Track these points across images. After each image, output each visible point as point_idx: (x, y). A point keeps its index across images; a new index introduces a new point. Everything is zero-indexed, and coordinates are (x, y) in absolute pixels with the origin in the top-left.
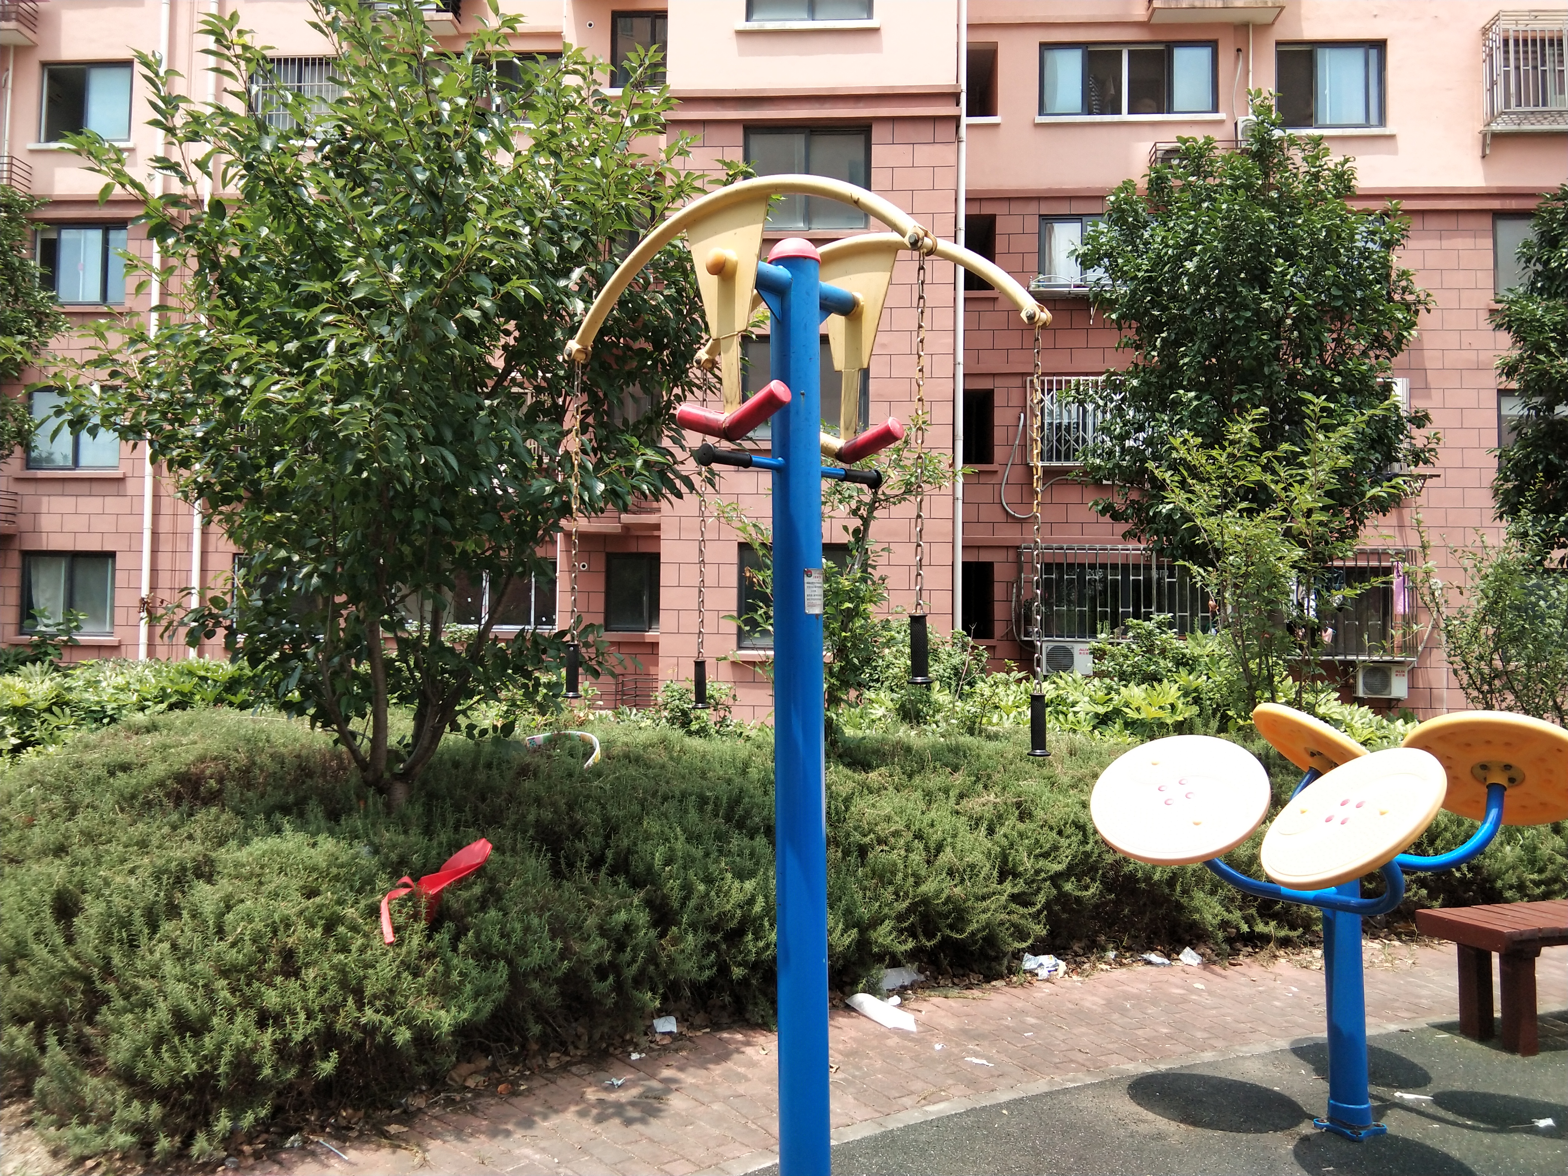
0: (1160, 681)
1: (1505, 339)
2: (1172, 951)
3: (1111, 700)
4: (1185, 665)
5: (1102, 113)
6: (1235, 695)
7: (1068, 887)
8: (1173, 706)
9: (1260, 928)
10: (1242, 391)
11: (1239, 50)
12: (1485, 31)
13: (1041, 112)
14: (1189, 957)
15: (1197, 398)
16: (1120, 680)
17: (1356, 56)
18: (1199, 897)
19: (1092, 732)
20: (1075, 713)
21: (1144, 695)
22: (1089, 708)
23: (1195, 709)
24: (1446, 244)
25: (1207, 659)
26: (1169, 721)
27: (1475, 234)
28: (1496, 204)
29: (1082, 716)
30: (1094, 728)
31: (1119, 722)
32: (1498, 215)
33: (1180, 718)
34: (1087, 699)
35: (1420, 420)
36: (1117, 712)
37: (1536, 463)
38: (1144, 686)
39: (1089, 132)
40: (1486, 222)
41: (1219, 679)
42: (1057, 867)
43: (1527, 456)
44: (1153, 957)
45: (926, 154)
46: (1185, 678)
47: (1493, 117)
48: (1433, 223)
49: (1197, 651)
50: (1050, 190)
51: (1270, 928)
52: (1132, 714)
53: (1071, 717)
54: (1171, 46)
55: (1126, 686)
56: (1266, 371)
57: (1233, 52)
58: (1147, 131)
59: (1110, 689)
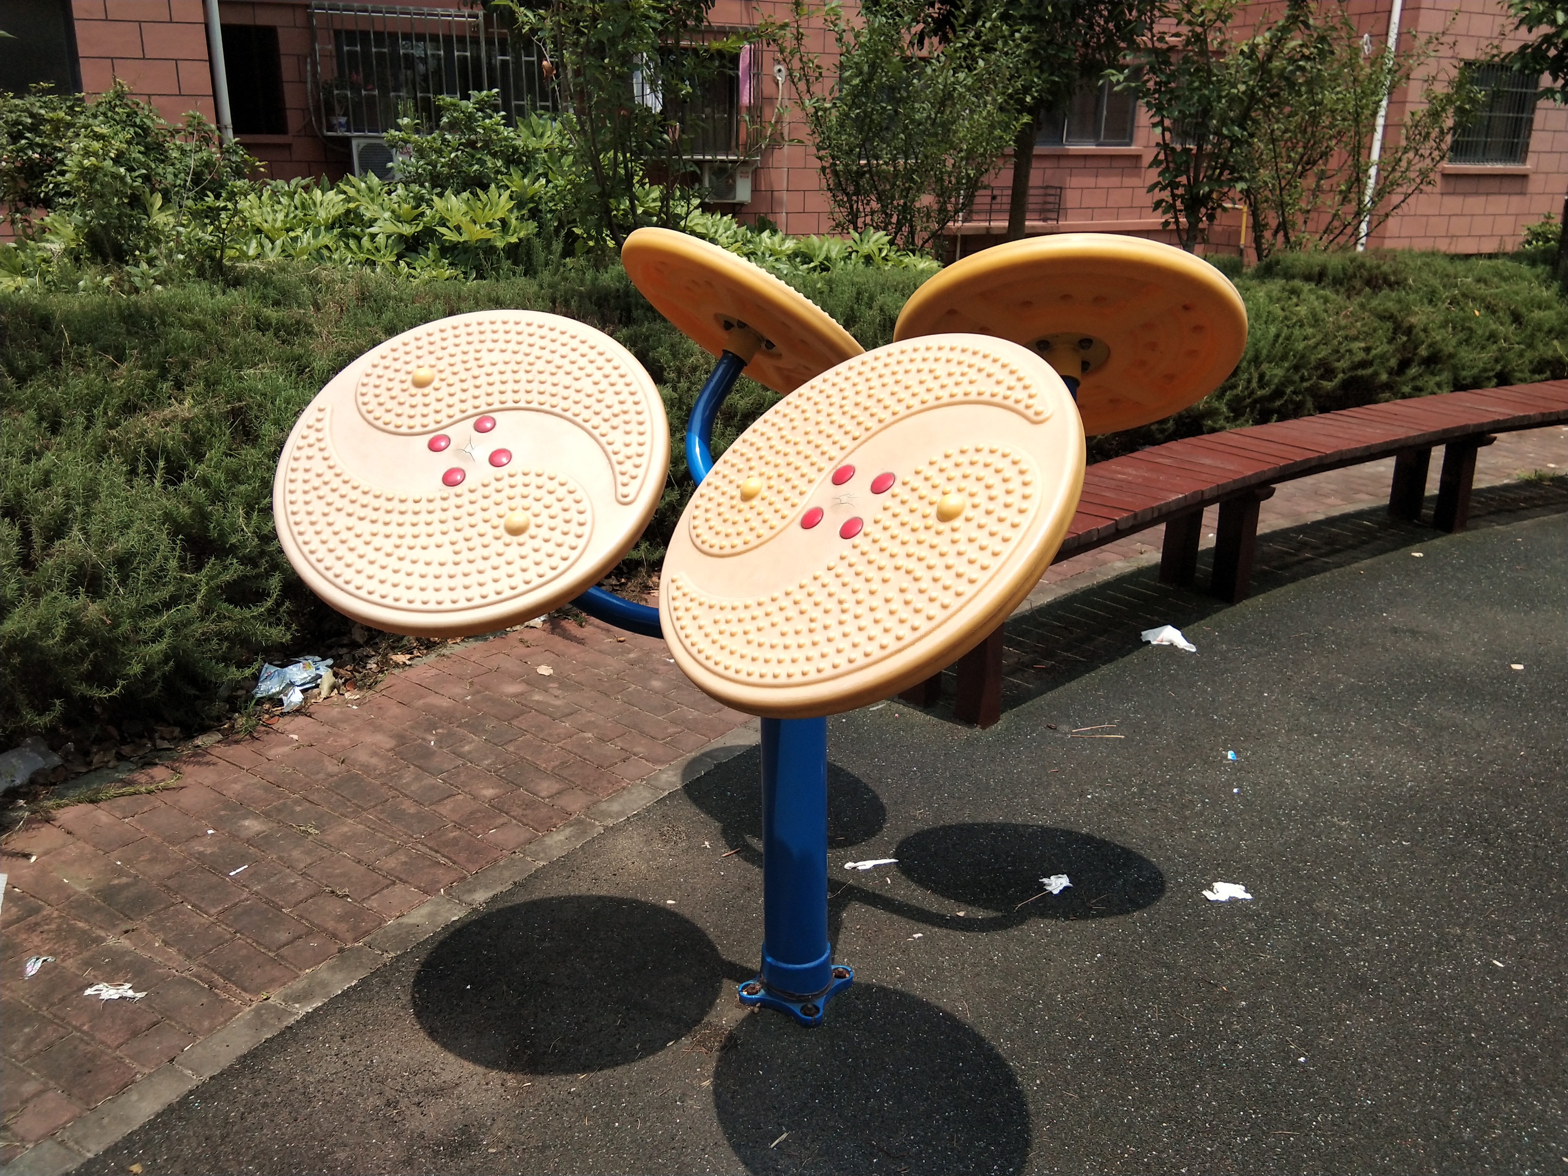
0: (485, 188)
3: (422, 214)
4: (518, 162)
6: (584, 206)
8: (504, 222)
16: (434, 187)
19: (396, 263)
20: (373, 236)
21: (464, 208)
22: (391, 228)
23: (532, 226)
25: (544, 155)
26: (500, 244)
29: (381, 239)
30: (400, 257)
31: (433, 249)
33: (514, 240)
34: (387, 215)
36: (429, 233)
38: (465, 195)
41: (561, 182)
46: (518, 182)
49: (533, 143)
52: (450, 236)
53: (366, 241)
55: (441, 195)
59: (419, 200)
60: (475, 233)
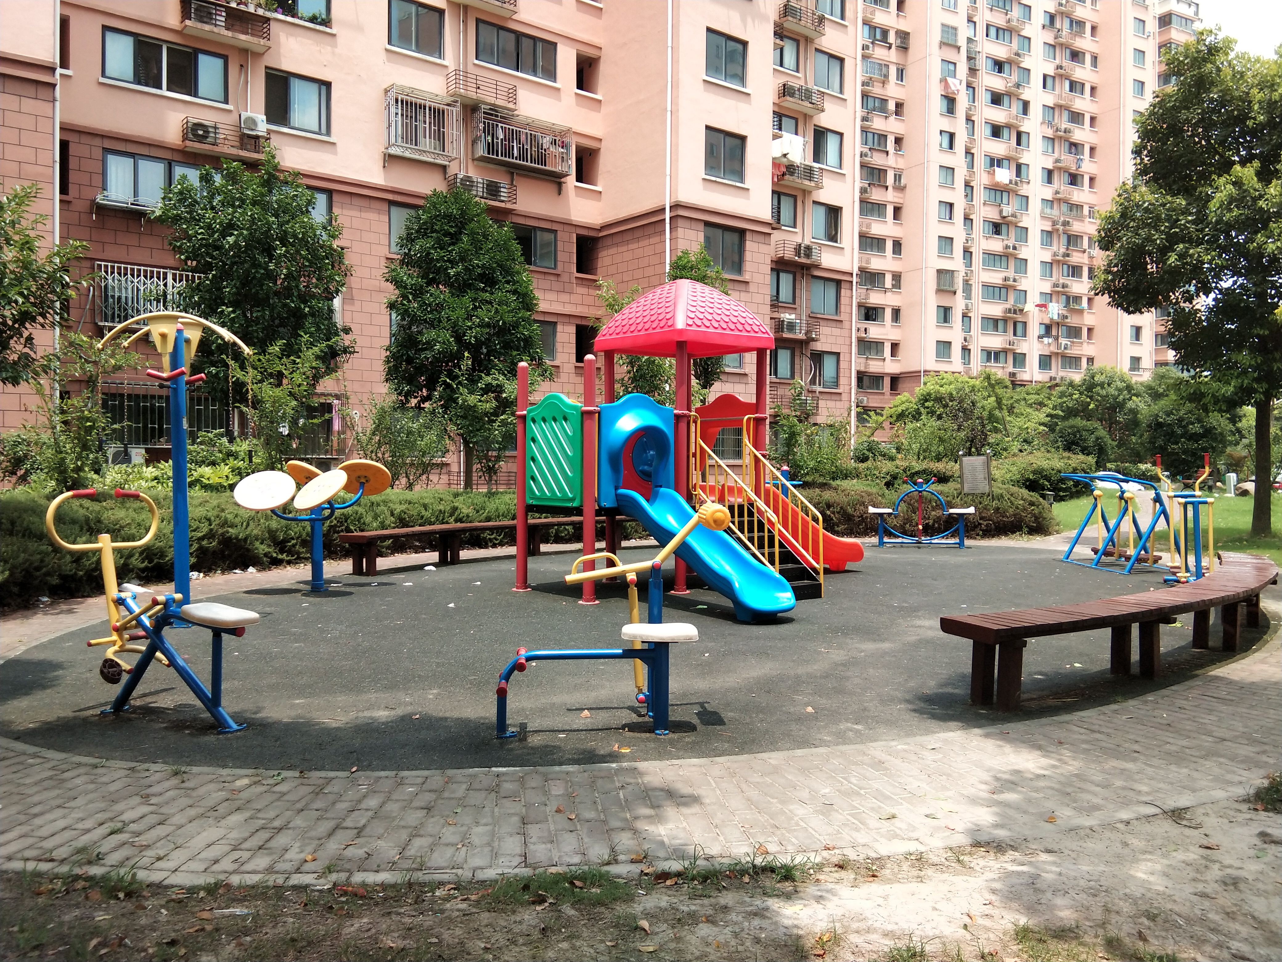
1: (390, 287)
2: (244, 568)
3: (193, 474)
4: (232, 455)
5: (147, 85)
7: (204, 543)
8: (227, 477)
9: (280, 557)
10: (258, 311)
11: (241, 66)
12: (386, 91)
13: (103, 74)
14: (251, 569)
15: (233, 312)
16: (196, 465)
17: (314, 87)
18: (257, 544)
21: (210, 471)
23: (238, 478)
24: (364, 215)
26: (226, 484)
27: (379, 212)
28: (390, 197)
31: (198, 486)
32: (391, 203)
33: (232, 483)
35: (347, 331)
36: (197, 480)
37: (402, 355)
38: (210, 467)
39: (139, 97)
40: (385, 206)
42: (200, 535)
43: (398, 351)
44: (237, 571)
45: (29, 105)
46: (232, 462)
47: (390, 145)
48: (357, 201)
49: (238, 449)
50: (111, 132)
51: (284, 556)
52: (205, 481)
54: (196, 52)
55: (200, 467)
56: (271, 301)
57: (238, 67)
58: (180, 106)
60: (215, 480)
